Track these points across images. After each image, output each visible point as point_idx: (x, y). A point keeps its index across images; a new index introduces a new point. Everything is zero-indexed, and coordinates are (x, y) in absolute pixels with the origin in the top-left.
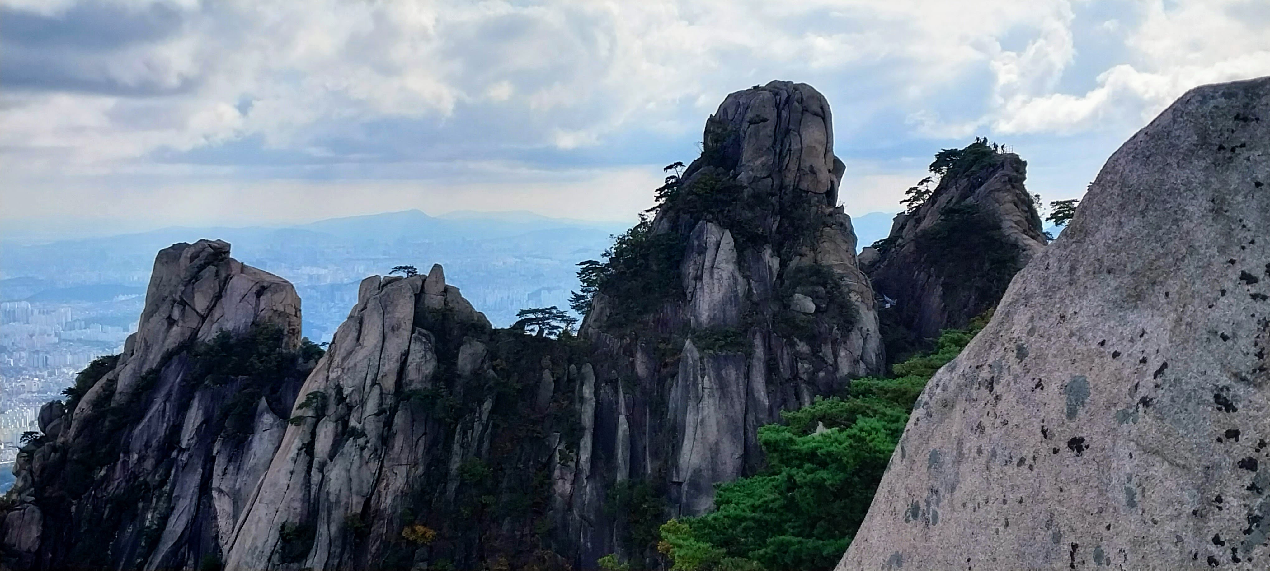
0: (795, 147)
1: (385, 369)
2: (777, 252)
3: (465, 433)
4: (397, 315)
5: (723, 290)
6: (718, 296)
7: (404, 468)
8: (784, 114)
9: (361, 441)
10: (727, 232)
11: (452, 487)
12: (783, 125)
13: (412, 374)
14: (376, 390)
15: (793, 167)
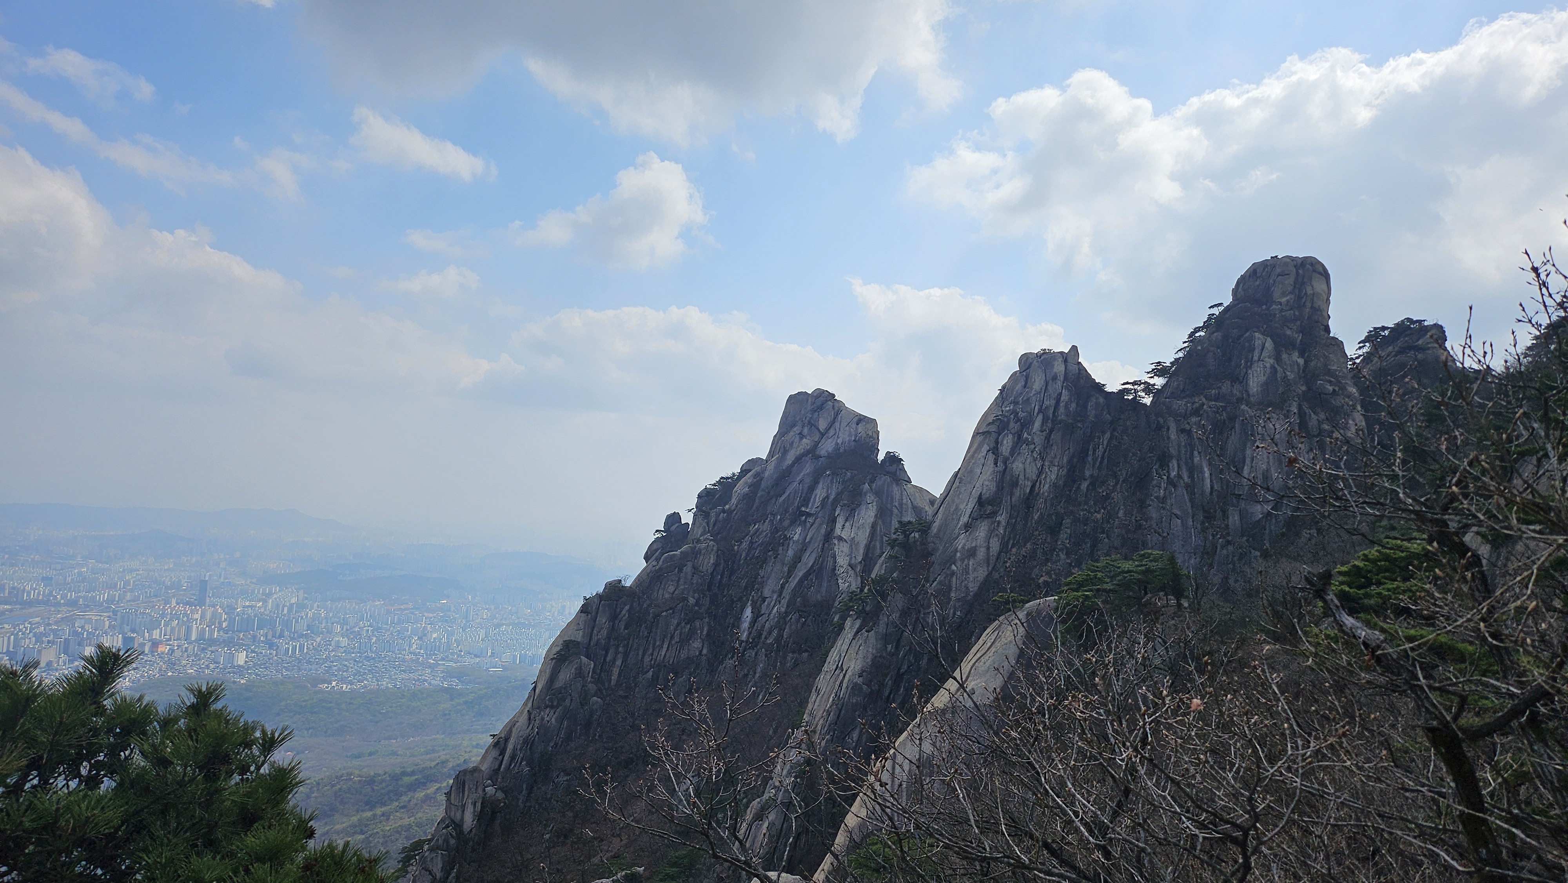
0: (1310, 292)
1: (1047, 403)
2: (1301, 355)
3: (1094, 450)
4: (1055, 370)
5: (1267, 375)
6: (1263, 379)
7: (1056, 468)
8: (1301, 272)
9: (1033, 446)
10: (1269, 339)
11: (1084, 486)
12: (1300, 280)
13: (1062, 410)
14: (1040, 417)
15: (1309, 304)
